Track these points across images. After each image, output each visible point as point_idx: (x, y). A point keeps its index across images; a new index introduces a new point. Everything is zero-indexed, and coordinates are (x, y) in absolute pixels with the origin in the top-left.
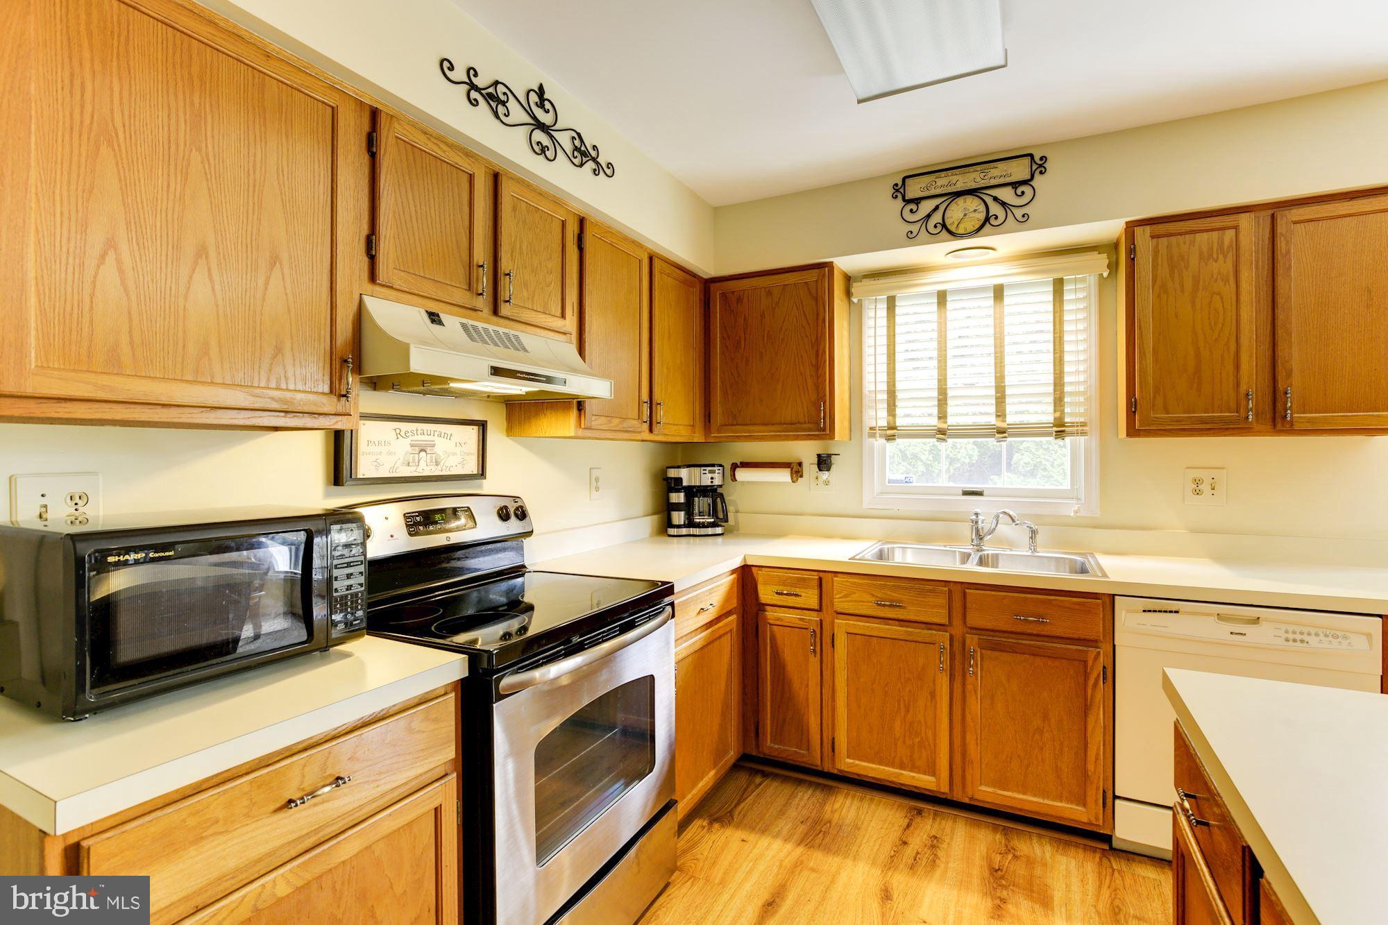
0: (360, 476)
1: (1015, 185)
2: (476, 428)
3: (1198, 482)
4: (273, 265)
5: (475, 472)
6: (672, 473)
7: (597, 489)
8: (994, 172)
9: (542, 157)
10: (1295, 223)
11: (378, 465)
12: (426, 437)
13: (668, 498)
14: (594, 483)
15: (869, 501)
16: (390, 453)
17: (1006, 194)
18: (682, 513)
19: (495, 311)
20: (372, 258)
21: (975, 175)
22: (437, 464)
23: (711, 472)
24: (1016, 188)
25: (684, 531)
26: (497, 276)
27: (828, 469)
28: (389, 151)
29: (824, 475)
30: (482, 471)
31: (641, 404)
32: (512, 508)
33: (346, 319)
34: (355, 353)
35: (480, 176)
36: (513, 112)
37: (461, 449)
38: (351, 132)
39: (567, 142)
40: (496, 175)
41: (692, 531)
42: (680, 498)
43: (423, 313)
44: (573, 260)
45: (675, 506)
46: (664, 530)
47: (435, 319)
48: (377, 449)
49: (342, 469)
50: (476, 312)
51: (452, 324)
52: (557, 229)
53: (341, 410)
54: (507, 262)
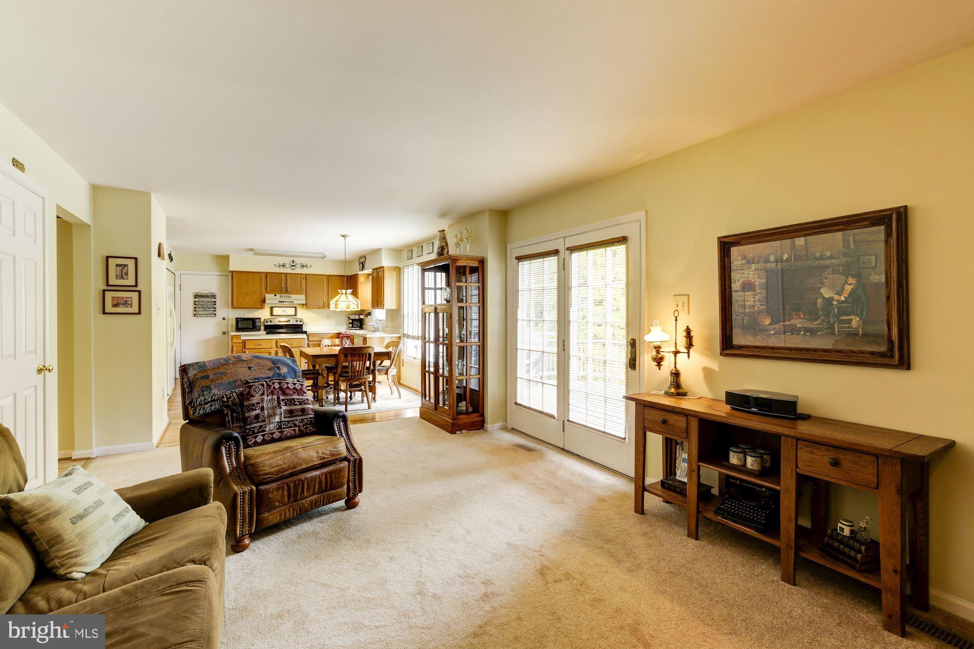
0: (274, 314)
1: (364, 262)
2: (294, 308)
4: (254, 293)
5: (294, 314)
6: (349, 316)
7: (328, 319)
8: (363, 259)
9: (294, 270)
11: (277, 313)
12: (285, 309)
13: (349, 321)
16: (279, 312)
19: (286, 293)
20: (266, 290)
22: (287, 313)
25: (351, 328)
26: (287, 288)
27: (370, 315)
28: (269, 277)
29: (369, 316)
30: (296, 315)
31: (324, 303)
32: (299, 320)
33: (262, 297)
34: (264, 301)
35: (283, 275)
36: (287, 266)
37: (291, 311)
38: (263, 276)
39: (299, 266)
40: (286, 274)
41: (353, 328)
42: (351, 321)
43: (274, 295)
44: (304, 282)
45: (350, 323)
46: (349, 328)
47: (275, 295)
48: (276, 311)
49: (272, 314)
50: (283, 293)
51: (278, 295)
52: (299, 278)
53: (262, 307)
54: (288, 286)
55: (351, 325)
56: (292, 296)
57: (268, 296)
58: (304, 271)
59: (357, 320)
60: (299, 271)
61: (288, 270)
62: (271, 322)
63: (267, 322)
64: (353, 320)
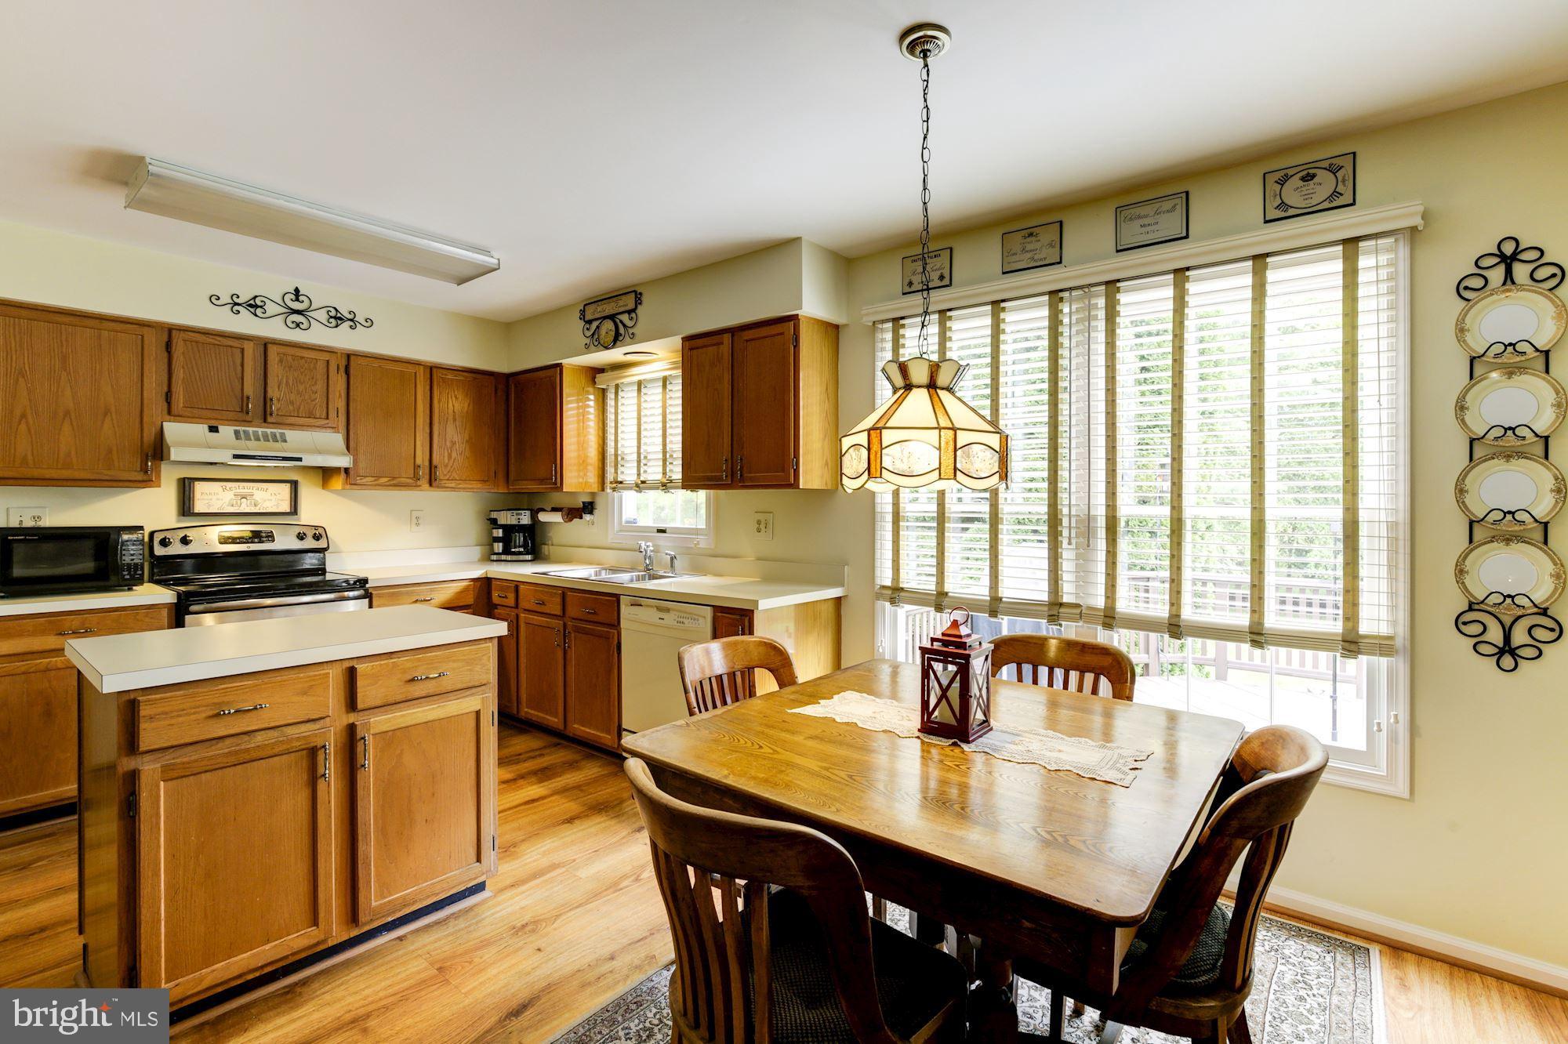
0: (196, 511)
1: (629, 312)
2: (288, 485)
3: (759, 522)
4: (105, 414)
5: (288, 511)
6: (494, 515)
7: (418, 524)
8: (621, 303)
9: (298, 329)
10: (747, 341)
11: (209, 506)
12: (246, 490)
13: (492, 533)
14: (414, 521)
15: (610, 539)
16: (218, 499)
17: (625, 318)
18: (501, 544)
19: (265, 421)
20: (169, 403)
21: (613, 304)
22: (255, 506)
23: (517, 514)
24: (629, 314)
25: (503, 557)
26: (266, 401)
27: (591, 512)
28: (179, 349)
29: (587, 517)
30: (295, 511)
31: (416, 467)
32: (310, 533)
33: (149, 435)
34: (157, 451)
35: (249, 348)
36: (271, 308)
37: (274, 498)
38: (154, 345)
39: (322, 315)
40: (265, 344)
41: (509, 558)
42: (499, 533)
43: (206, 427)
44: (338, 382)
45: (496, 540)
46: (489, 557)
47: (214, 429)
48: (208, 497)
49: (185, 507)
50: (248, 423)
51: (227, 431)
52: (321, 366)
53: (146, 479)
54: (272, 392)
55: (499, 547)
56: (290, 434)
57: (173, 430)
58: (343, 339)
59: (521, 528)
60: (318, 335)
61: (274, 329)
62: (185, 541)
63: (164, 543)
64: (509, 529)
